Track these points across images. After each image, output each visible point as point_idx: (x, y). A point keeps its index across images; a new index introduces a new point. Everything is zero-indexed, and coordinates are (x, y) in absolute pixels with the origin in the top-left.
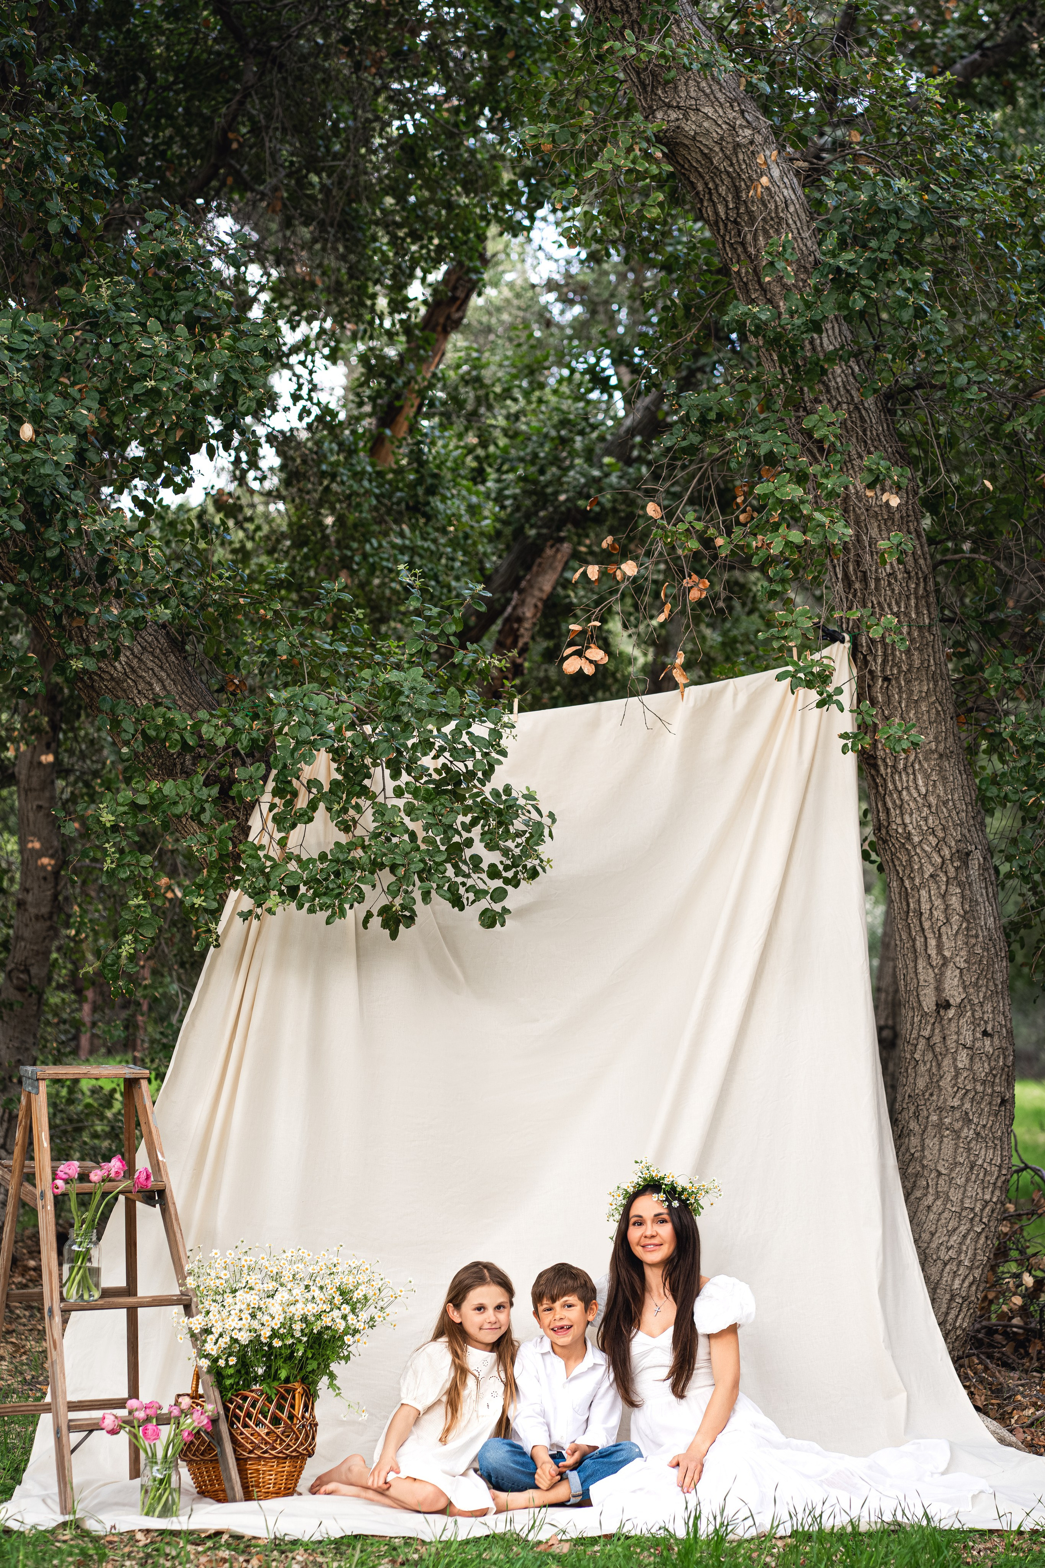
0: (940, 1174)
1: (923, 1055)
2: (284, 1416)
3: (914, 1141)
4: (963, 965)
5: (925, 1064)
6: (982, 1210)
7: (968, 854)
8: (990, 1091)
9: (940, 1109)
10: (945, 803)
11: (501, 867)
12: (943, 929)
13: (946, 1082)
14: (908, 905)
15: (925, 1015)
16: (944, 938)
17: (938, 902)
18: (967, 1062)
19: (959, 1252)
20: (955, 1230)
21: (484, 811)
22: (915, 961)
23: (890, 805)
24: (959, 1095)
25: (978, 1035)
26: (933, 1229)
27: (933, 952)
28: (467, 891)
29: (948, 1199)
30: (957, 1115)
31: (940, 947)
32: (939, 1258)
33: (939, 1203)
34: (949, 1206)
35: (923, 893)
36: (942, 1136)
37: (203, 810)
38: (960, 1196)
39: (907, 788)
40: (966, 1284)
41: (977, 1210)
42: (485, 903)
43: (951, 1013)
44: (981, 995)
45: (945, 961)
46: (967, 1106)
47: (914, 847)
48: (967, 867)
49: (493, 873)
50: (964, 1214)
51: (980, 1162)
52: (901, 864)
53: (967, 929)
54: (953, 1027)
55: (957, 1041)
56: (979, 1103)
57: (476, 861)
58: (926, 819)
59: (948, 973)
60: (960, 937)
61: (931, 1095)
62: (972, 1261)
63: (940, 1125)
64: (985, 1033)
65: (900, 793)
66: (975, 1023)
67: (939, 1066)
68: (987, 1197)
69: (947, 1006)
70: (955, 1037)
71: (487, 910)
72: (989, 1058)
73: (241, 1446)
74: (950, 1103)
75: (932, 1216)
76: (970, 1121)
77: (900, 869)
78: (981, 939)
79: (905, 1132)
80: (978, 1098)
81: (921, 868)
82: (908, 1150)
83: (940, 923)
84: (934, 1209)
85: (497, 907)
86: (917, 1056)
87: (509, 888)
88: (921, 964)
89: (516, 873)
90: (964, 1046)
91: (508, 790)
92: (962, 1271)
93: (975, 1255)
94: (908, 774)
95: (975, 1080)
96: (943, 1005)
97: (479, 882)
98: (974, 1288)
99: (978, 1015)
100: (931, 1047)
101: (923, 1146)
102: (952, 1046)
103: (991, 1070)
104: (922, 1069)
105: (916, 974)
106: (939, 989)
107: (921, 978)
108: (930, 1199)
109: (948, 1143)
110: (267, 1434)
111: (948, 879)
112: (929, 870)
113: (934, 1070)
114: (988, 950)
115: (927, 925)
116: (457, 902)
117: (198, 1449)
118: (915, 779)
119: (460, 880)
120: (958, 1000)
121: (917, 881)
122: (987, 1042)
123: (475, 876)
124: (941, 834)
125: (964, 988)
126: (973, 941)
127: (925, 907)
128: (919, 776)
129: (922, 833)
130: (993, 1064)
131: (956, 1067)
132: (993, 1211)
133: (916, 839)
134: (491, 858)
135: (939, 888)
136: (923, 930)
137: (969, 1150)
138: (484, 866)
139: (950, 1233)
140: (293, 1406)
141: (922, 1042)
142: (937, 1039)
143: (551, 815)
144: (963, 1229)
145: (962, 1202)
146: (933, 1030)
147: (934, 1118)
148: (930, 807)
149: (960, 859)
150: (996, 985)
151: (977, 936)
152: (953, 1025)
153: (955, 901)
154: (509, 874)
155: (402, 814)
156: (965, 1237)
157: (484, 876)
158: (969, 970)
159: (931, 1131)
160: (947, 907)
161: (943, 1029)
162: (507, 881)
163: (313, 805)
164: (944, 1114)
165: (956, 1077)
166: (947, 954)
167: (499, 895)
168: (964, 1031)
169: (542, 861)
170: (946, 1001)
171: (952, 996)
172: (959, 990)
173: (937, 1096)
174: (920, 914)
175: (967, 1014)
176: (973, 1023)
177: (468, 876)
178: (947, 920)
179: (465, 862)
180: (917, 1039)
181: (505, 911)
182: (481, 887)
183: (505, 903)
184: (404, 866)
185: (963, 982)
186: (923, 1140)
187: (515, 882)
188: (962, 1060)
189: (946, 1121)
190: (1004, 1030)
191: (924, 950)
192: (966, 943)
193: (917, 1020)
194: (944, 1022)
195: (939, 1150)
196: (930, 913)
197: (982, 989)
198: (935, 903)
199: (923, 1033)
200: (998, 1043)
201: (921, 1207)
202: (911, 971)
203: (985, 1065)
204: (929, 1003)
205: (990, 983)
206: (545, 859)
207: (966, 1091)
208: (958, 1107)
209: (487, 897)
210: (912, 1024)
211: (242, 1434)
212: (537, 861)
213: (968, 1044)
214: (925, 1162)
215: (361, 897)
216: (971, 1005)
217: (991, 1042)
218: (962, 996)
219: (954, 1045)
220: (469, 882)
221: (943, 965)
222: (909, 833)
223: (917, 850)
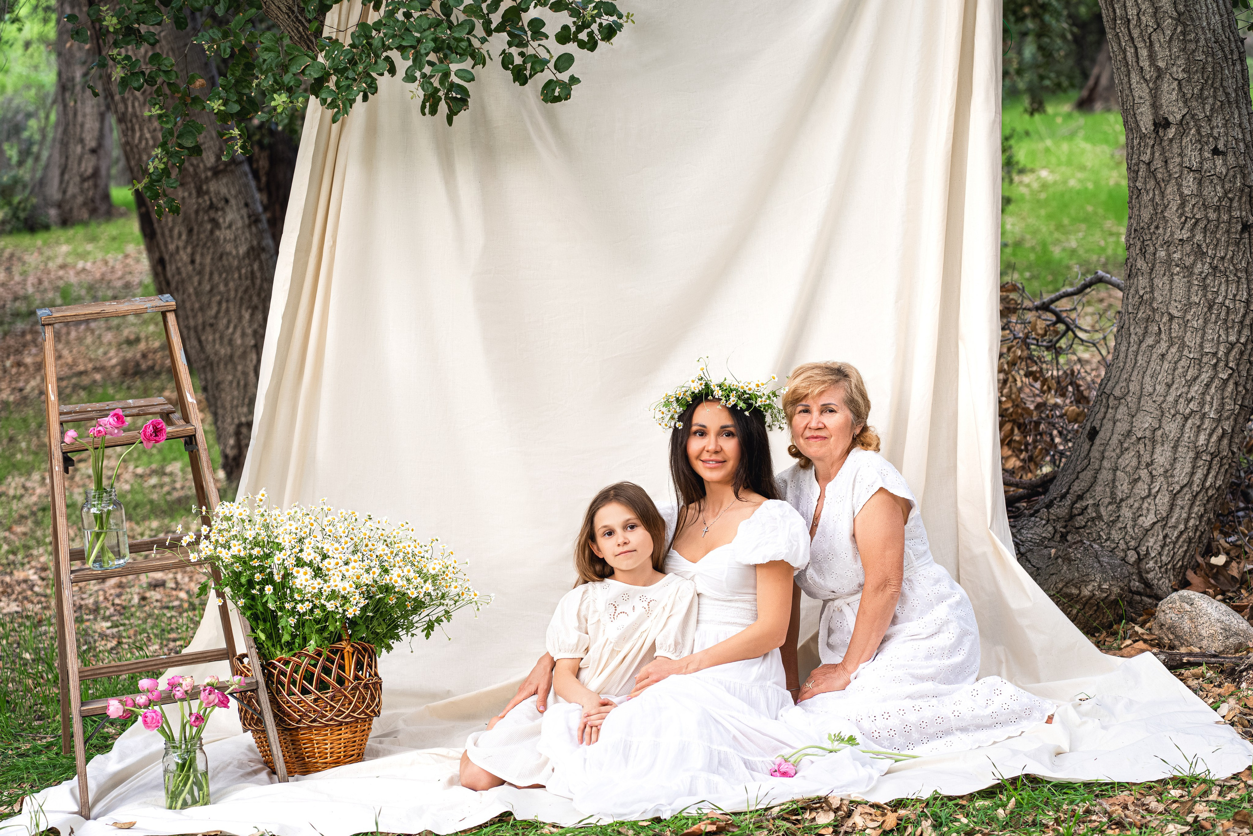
0: (1172, 318)
1: (1145, 183)
2: (331, 680)
3: (1143, 281)
4: (1181, 76)
5: (1147, 192)
6: (1227, 354)
8: (1225, 217)
9: (1168, 243)
11: (572, 29)
12: (1154, 37)
13: (1171, 213)
14: (1114, 11)
15: (1143, 137)
16: (1156, 47)
17: (1145, 6)
18: (1194, 187)
19: (1202, 404)
20: (1195, 379)
22: (1128, 75)
24: (1188, 225)
25: (1207, 155)
26: (1169, 380)
27: (1145, 64)
28: (526, 62)
29: (1183, 345)
30: (1188, 248)
31: (1152, 57)
32: (1177, 412)
33: (1174, 350)
34: (1186, 352)
36: (1172, 275)
38: (1198, 340)
40: (1214, 438)
41: (1220, 353)
42: (548, 74)
43: (1171, 132)
44: (1207, 108)
45: (1160, 74)
46: (1199, 237)
49: (564, 37)
50: (1205, 360)
51: (1220, 299)
53: (1183, 33)
54: (1176, 150)
55: (1182, 164)
56: (1214, 232)
57: (537, 25)
59: (1165, 87)
60: (1175, 43)
61: (1157, 228)
62: (1220, 411)
63: (1169, 261)
64: (1216, 152)
66: (1200, 140)
67: (1162, 194)
68: (1233, 338)
69: (1167, 124)
70: (1178, 160)
71: (550, 81)
72: (1222, 180)
73: (287, 715)
74: (1178, 235)
75: (1166, 365)
76: (1204, 254)
78: (1202, 42)
80: (1211, 227)
82: (1137, 291)
83: (1150, 30)
84: (1169, 357)
85: (565, 77)
86: (1139, 184)
87: (581, 53)
88: (1135, 78)
89: (591, 35)
90: (1190, 169)
92: (1207, 424)
93: (1222, 405)
95: (1205, 207)
96: (1161, 124)
97: (541, 50)
98: (1225, 442)
99: (1206, 130)
100: (1152, 173)
101: (1152, 286)
102: (1175, 170)
103: (1226, 193)
104: (1146, 198)
105: (1130, 90)
106: (1155, 106)
107: (1136, 95)
108: (1164, 345)
109: (1179, 282)
110: (315, 700)
113: (1157, 199)
114: (1213, 55)
115: (1136, 33)
116: (520, 77)
117: (252, 719)
119: (514, 51)
120: (1179, 117)
122: (1219, 161)
123: (535, 44)
125: (1185, 102)
126: (1194, 46)
127: (1132, 12)
130: (1227, 186)
131: (1181, 195)
132: (1242, 353)
134: (556, 20)
136: (1132, 39)
137: (1205, 288)
138: (551, 30)
139: (1190, 384)
140: (342, 667)
141: (1143, 167)
142: (1158, 163)
144: (1205, 377)
145: (1201, 346)
146: (1153, 154)
147: (1162, 254)
150: (1227, 95)
151: (1196, 40)
152: (1175, 146)
153: (1165, 3)
154: (583, 36)
156: (1208, 385)
157: (551, 43)
158: (1189, 80)
159: (1159, 269)
160: (1156, 10)
161: (1163, 153)
162: (582, 45)
164: (1172, 249)
165: (1183, 205)
166: (1161, 64)
167: (565, 62)
168: (1188, 152)
169: (620, 16)
170: (1166, 119)
171: (1173, 113)
172: (1181, 104)
173: (1165, 229)
174: (1129, 21)
175: (1193, 131)
176: (1199, 141)
177: (526, 45)
178: (1158, 25)
179: (522, 29)
180: (1137, 164)
181: (574, 80)
182: (544, 55)
183: (573, 70)
184: (412, 47)
185: (1184, 95)
186: (1152, 280)
187: (591, 45)
188: (1189, 184)
189: (1176, 256)
190: (1241, 144)
191: (1137, 62)
192: (1184, 50)
193: (1136, 142)
194: (1165, 143)
195: (1171, 290)
196: (1139, 19)
197: (1211, 101)
198: (1143, 7)
199: (1142, 158)
200: (1231, 159)
201: (1154, 356)
202: (1126, 87)
203: (1219, 188)
204: (1146, 122)
205: (1220, 93)
206: (625, 14)
207: (1197, 221)
208: (1189, 239)
209: (551, 65)
210: (1132, 148)
211: (288, 702)
212: (615, 18)
213: (1195, 166)
214: (1155, 305)
215: (373, 88)
216: (1196, 121)
217: (1225, 161)
218: (1184, 111)
219: (1177, 169)
220: (530, 51)
221: (1159, 77)
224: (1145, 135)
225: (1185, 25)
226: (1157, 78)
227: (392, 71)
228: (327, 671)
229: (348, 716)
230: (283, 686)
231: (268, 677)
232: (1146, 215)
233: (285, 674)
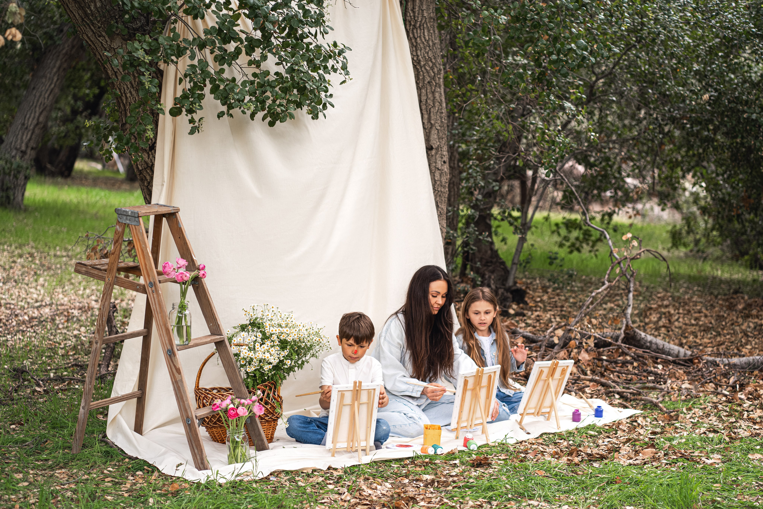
4: (440, 128)
8: (445, 191)
12: (432, 110)
16: (432, 115)
17: (430, 96)
18: (439, 177)
25: (442, 163)
31: (430, 118)
35: (425, 90)
39: (420, 37)
43: (433, 152)
44: (443, 142)
45: (432, 126)
47: (421, 67)
55: (435, 167)
56: (442, 197)
58: (428, 53)
59: (433, 132)
60: (439, 114)
64: (444, 162)
65: (416, 39)
66: (441, 157)
70: (434, 164)
72: (446, 175)
80: (441, 194)
81: (423, 78)
83: (431, 107)
90: (438, 169)
94: (421, 29)
95: (441, 186)
96: (430, 148)
99: (443, 152)
103: (446, 180)
106: (429, 139)
111: (435, 85)
112: (428, 79)
115: (423, 107)
118: (424, 33)
120: (437, 146)
121: (420, 85)
122: (445, 166)
124: (433, 62)
126: (442, 115)
127: (424, 98)
128: (426, 31)
129: (426, 61)
131: (434, 180)
133: (422, 63)
135: (431, 88)
136: (421, 110)
148: (429, 46)
151: (443, 113)
152: (434, 158)
153: (438, 97)
160: (434, 99)
166: (433, 122)
170: (432, 147)
171: (435, 144)
172: (439, 141)
174: (421, 102)
175: (440, 153)
178: (434, 106)
185: (440, 137)
188: (437, 175)
191: (422, 120)
192: (440, 117)
194: (430, 156)
196: (427, 101)
197: (444, 139)
203: (445, 178)
216: (441, 148)
219: (433, 168)
221: (431, 128)
222: (420, 61)
223: (423, 69)
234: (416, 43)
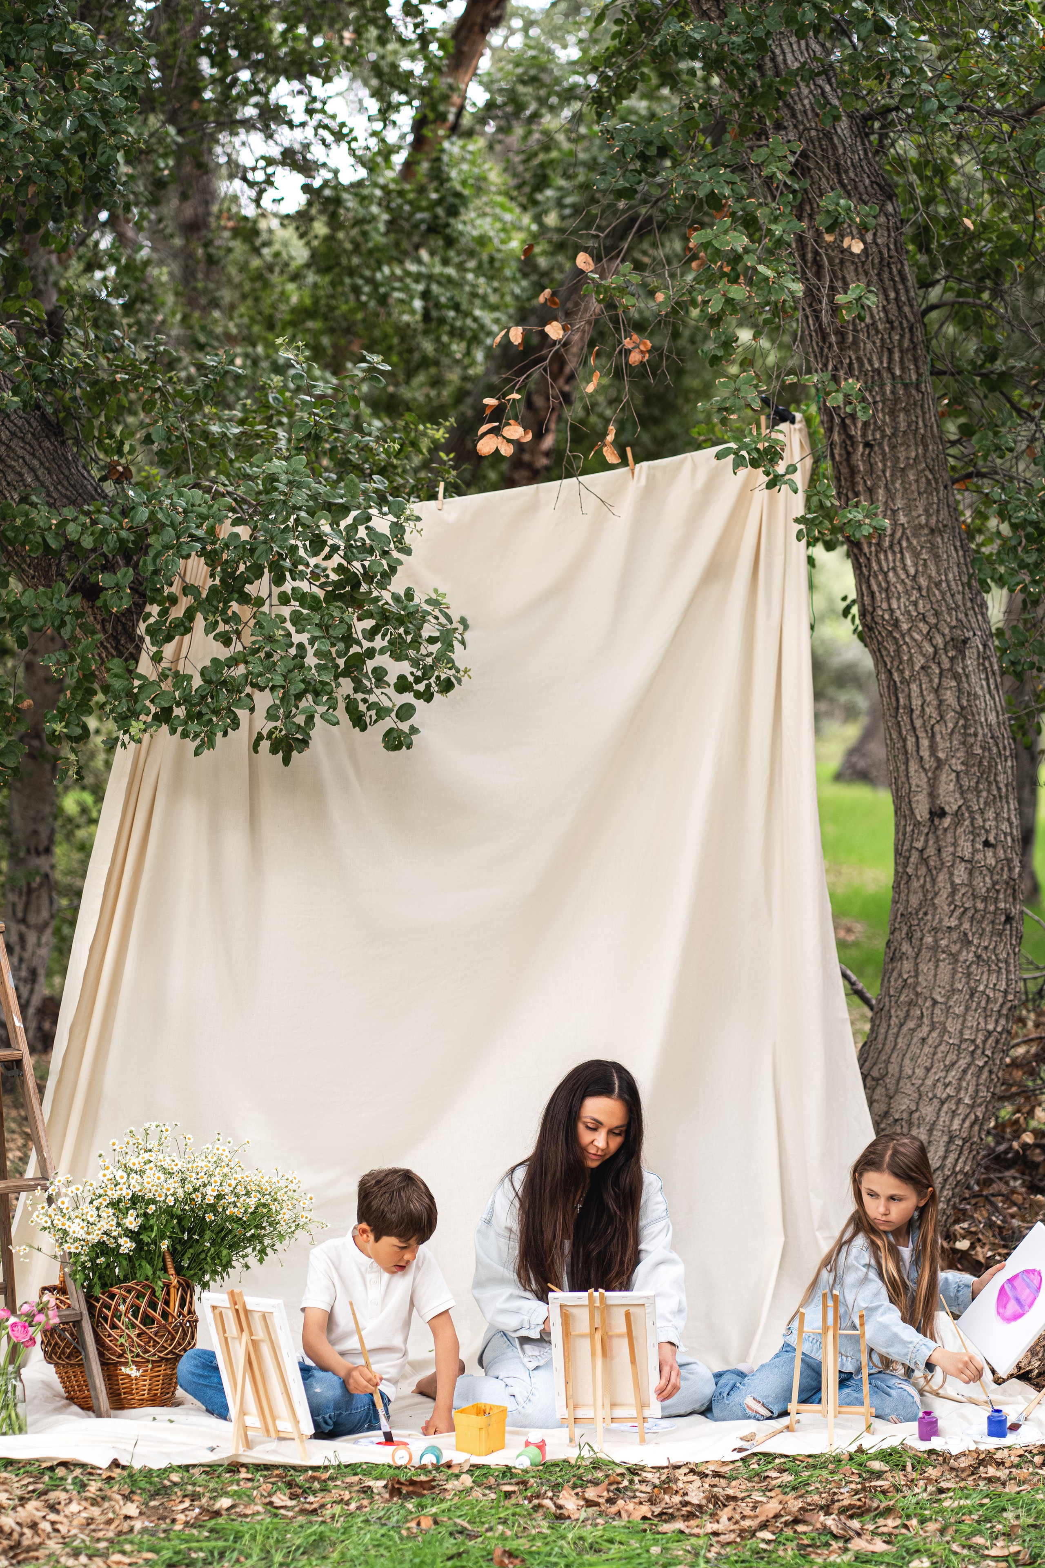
0: (935, 1003)
1: (916, 869)
2: (157, 1315)
3: (907, 965)
4: (960, 768)
5: (918, 878)
6: (984, 1042)
7: (965, 641)
8: (992, 908)
9: (935, 930)
10: (938, 585)
11: (411, 679)
12: (937, 728)
13: (942, 900)
14: (898, 700)
15: (917, 824)
16: (938, 738)
17: (930, 697)
18: (965, 876)
19: (958, 1089)
20: (953, 1064)
21: (384, 617)
22: (907, 763)
23: (875, 588)
24: (957, 914)
25: (979, 846)
26: (928, 1064)
27: (925, 753)
28: (368, 709)
29: (944, 1030)
30: (955, 936)
31: (933, 748)
32: (935, 1096)
33: (935, 1034)
34: (946, 1038)
35: (914, 687)
36: (938, 961)
37: (63, 624)
38: (959, 1026)
39: (894, 569)
40: (967, 1124)
41: (979, 1041)
42: (389, 723)
43: (947, 822)
44: (982, 801)
45: (940, 764)
46: (966, 926)
47: (903, 636)
48: (964, 658)
49: (403, 685)
50: (964, 1046)
51: (981, 988)
52: (889, 654)
53: (965, 727)
54: (950, 838)
55: (953, 854)
56: (980, 922)
57: (380, 674)
58: (915, 604)
59: (943, 777)
60: (956, 736)
61: (926, 914)
62: (974, 1098)
63: (935, 948)
64: (986, 844)
65: (886, 574)
66: (974, 833)
67: (934, 881)
68: (991, 1027)
69: (942, 814)
70: (951, 849)
71: (391, 730)
72: (991, 871)
73: (109, 1349)
74: (946, 924)
75: (926, 1049)
76: (970, 943)
77: (888, 660)
78: (980, 738)
79: (898, 955)
80: (978, 916)
81: (911, 659)
82: (900, 975)
83: (933, 721)
84: (930, 1041)
85: (405, 726)
86: (910, 870)
87: (419, 704)
88: (913, 766)
89: (428, 686)
90: (962, 859)
91: (409, 594)
92: (962, 1110)
93: (977, 1091)
94: (894, 553)
95: (974, 897)
96: (938, 813)
97: (384, 698)
98: (976, 1128)
99: (980, 822)
100: (925, 861)
101: (916, 971)
102: (948, 858)
103: (994, 884)
104: (915, 884)
105: (908, 777)
106: (933, 795)
107: (913, 782)
108: (925, 1029)
109: (945, 968)
110: (139, 1335)
111: (942, 671)
112: (920, 661)
113: (928, 886)
114: (990, 750)
115: (918, 723)
116: (359, 722)
117: (63, 1353)
118: (903, 559)
119: (359, 696)
120: (955, 807)
121: (907, 674)
122: (990, 853)
123: (378, 691)
124: (933, 621)
125: (962, 793)
126: (971, 740)
127: (916, 703)
128: (907, 555)
129: (911, 619)
130: (995, 878)
131: (952, 883)
132: (997, 1041)
133: (905, 626)
134: (396, 669)
135: (931, 681)
136: (914, 729)
137: (969, 975)
138: (392, 679)
139: (948, 1069)
140: (167, 1303)
141: (915, 854)
142: (931, 851)
143: (463, 621)
144: (962, 1063)
145: (961, 1033)
146: (926, 841)
147: (929, 940)
148: (920, 589)
149: (955, 647)
150: (999, 789)
151: (976, 735)
152: (949, 835)
153: (949, 696)
154: (421, 687)
155: (288, 625)
156: (965, 1072)
157: (391, 691)
158: (968, 772)
159: (925, 954)
160: (941, 702)
161: (937, 840)
162: (418, 695)
163: (190, 615)
164: (940, 935)
165: (953, 894)
166: (941, 755)
167: (406, 712)
168: (961, 842)
169: (458, 671)
170: (942, 809)
171: (949, 803)
172: (957, 795)
173: (934, 915)
174: (912, 711)
175: (967, 823)
176: (972, 832)
177: (370, 692)
178: (942, 717)
179: (366, 675)
180: (909, 851)
181: (414, 730)
182: (386, 703)
183: (414, 721)
184: (283, 687)
185: (961, 787)
186: (917, 964)
187: (427, 696)
188: (960, 874)
189: (943, 943)
190: (1009, 839)
191: (918, 751)
192: (964, 743)
193: (909, 829)
194: (940, 832)
195: (935, 975)
196: (923, 710)
197: (984, 794)
198: (928, 699)
199: (915, 845)
200: (1001, 854)
201: (915, 1040)
202: (902, 774)
203: (988, 879)
204: (922, 811)
205: (994, 787)
206: (462, 668)
207: (966, 909)
208: (957, 927)
209: (393, 714)
210: (904, 834)
211: (110, 1335)
212: (453, 672)
213: (967, 856)
214: (919, 990)
215: (235, 724)
216: (971, 812)
217: (995, 854)
218: (960, 802)
219: (950, 858)
220: (372, 698)
221: (938, 768)
222: (897, 620)
223: (907, 639)
224: (919, 823)
225: (966, 719)
226: (937, 768)
227: (252, 710)
228: (153, 1305)
229: (171, 1352)
230: (106, 1320)
231: (91, 1308)
232: (914, 901)
233: (109, 1309)
234: (888, 582)
